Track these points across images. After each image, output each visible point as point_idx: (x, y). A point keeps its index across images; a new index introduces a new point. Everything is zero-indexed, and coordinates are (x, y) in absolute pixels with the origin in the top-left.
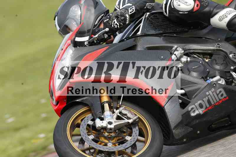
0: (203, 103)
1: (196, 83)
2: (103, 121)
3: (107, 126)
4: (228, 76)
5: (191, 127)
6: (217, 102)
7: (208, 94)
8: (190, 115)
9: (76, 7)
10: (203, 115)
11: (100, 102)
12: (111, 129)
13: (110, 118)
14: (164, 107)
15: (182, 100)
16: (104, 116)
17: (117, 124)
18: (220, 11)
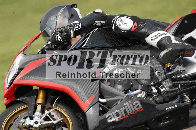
0: (120, 112)
2: (32, 120)
3: (33, 125)
4: (150, 90)
8: (107, 121)
10: (118, 122)
11: (34, 103)
12: (36, 128)
13: (38, 118)
14: (86, 113)
15: (102, 108)
16: (34, 116)
17: (42, 123)
18: (152, 33)
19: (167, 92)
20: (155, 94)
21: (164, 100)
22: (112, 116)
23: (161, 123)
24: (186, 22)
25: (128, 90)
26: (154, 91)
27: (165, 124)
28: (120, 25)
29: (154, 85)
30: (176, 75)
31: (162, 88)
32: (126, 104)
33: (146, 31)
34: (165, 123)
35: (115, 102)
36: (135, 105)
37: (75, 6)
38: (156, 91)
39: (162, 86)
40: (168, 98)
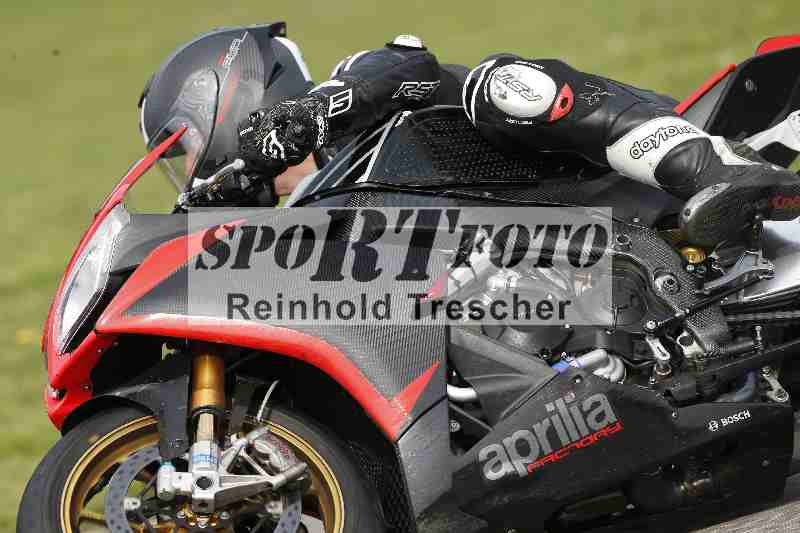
0: (531, 439)
1: (513, 370)
2: (184, 474)
3: (193, 492)
4: (637, 351)
5: (481, 517)
6: (581, 438)
7: (553, 408)
8: (481, 476)
9: (203, 77)
10: (525, 478)
11: (186, 407)
12: (203, 503)
13: (207, 465)
14: (396, 443)
15: (461, 423)
16: (191, 457)
17: (227, 486)
18: (635, 126)
19: (710, 360)
20: (662, 367)
21: (699, 388)
22: (501, 455)
23: (679, 485)
24: (749, 85)
25: (557, 351)
26: (658, 355)
27: (695, 487)
28: (504, 97)
29: (657, 333)
30: (736, 292)
31: (687, 342)
32: (555, 405)
33: (611, 119)
34: (695, 484)
35: (508, 400)
36: (589, 412)
37: (282, 32)
38: (664, 355)
39: (685, 334)
40: (715, 383)
